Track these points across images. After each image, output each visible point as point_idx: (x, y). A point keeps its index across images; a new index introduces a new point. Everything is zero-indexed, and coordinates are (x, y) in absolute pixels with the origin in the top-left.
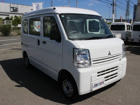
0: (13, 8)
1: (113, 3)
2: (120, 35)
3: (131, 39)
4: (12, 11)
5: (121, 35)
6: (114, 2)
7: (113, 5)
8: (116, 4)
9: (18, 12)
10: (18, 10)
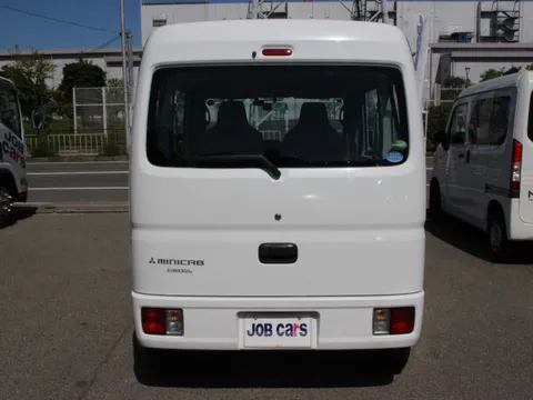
0: (492, 15)
4: (485, 39)
9: (515, 38)
10: (515, 27)
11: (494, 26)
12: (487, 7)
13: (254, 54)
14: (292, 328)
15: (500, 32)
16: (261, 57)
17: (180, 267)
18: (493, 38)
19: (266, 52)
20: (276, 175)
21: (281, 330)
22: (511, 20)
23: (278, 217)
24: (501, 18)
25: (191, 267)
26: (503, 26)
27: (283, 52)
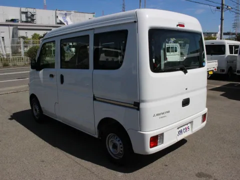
0: (26, 13)
1: (222, 4)
2: (215, 63)
3: (237, 70)
5: (217, 63)
6: (224, 3)
7: (221, 8)
8: (228, 7)
9: (35, 22)
10: (34, 18)
11: (27, 17)
12: (24, 10)
15: (29, 20)
17: (163, 115)
18: (27, 22)
20: (185, 72)
22: (33, 15)
23: (186, 89)
24: (29, 15)
26: (30, 17)
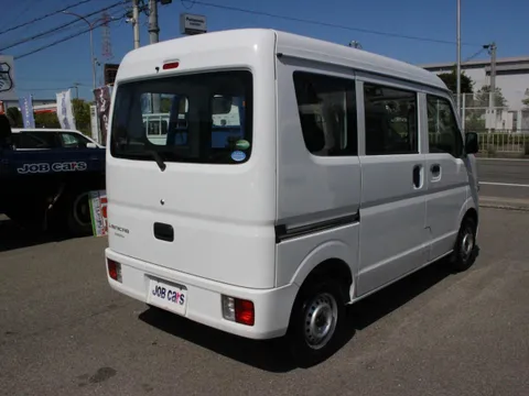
13: (157, 69)
14: (176, 296)
16: (162, 71)
17: (120, 233)
19: (166, 67)
20: (163, 167)
21: (171, 296)
23: (162, 203)
25: (124, 233)
27: (175, 65)
